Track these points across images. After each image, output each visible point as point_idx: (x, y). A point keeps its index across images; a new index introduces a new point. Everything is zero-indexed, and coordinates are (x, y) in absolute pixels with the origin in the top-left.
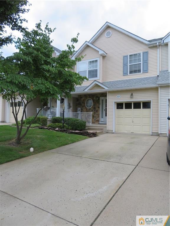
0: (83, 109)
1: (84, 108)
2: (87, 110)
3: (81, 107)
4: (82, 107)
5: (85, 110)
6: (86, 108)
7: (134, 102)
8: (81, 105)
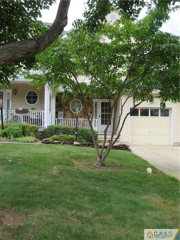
0: (67, 114)
1: (69, 112)
2: (73, 115)
3: (63, 110)
4: (65, 110)
5: (70, 115)
6: (71, 112)
7: (151, 108)
8: (63, 108)
